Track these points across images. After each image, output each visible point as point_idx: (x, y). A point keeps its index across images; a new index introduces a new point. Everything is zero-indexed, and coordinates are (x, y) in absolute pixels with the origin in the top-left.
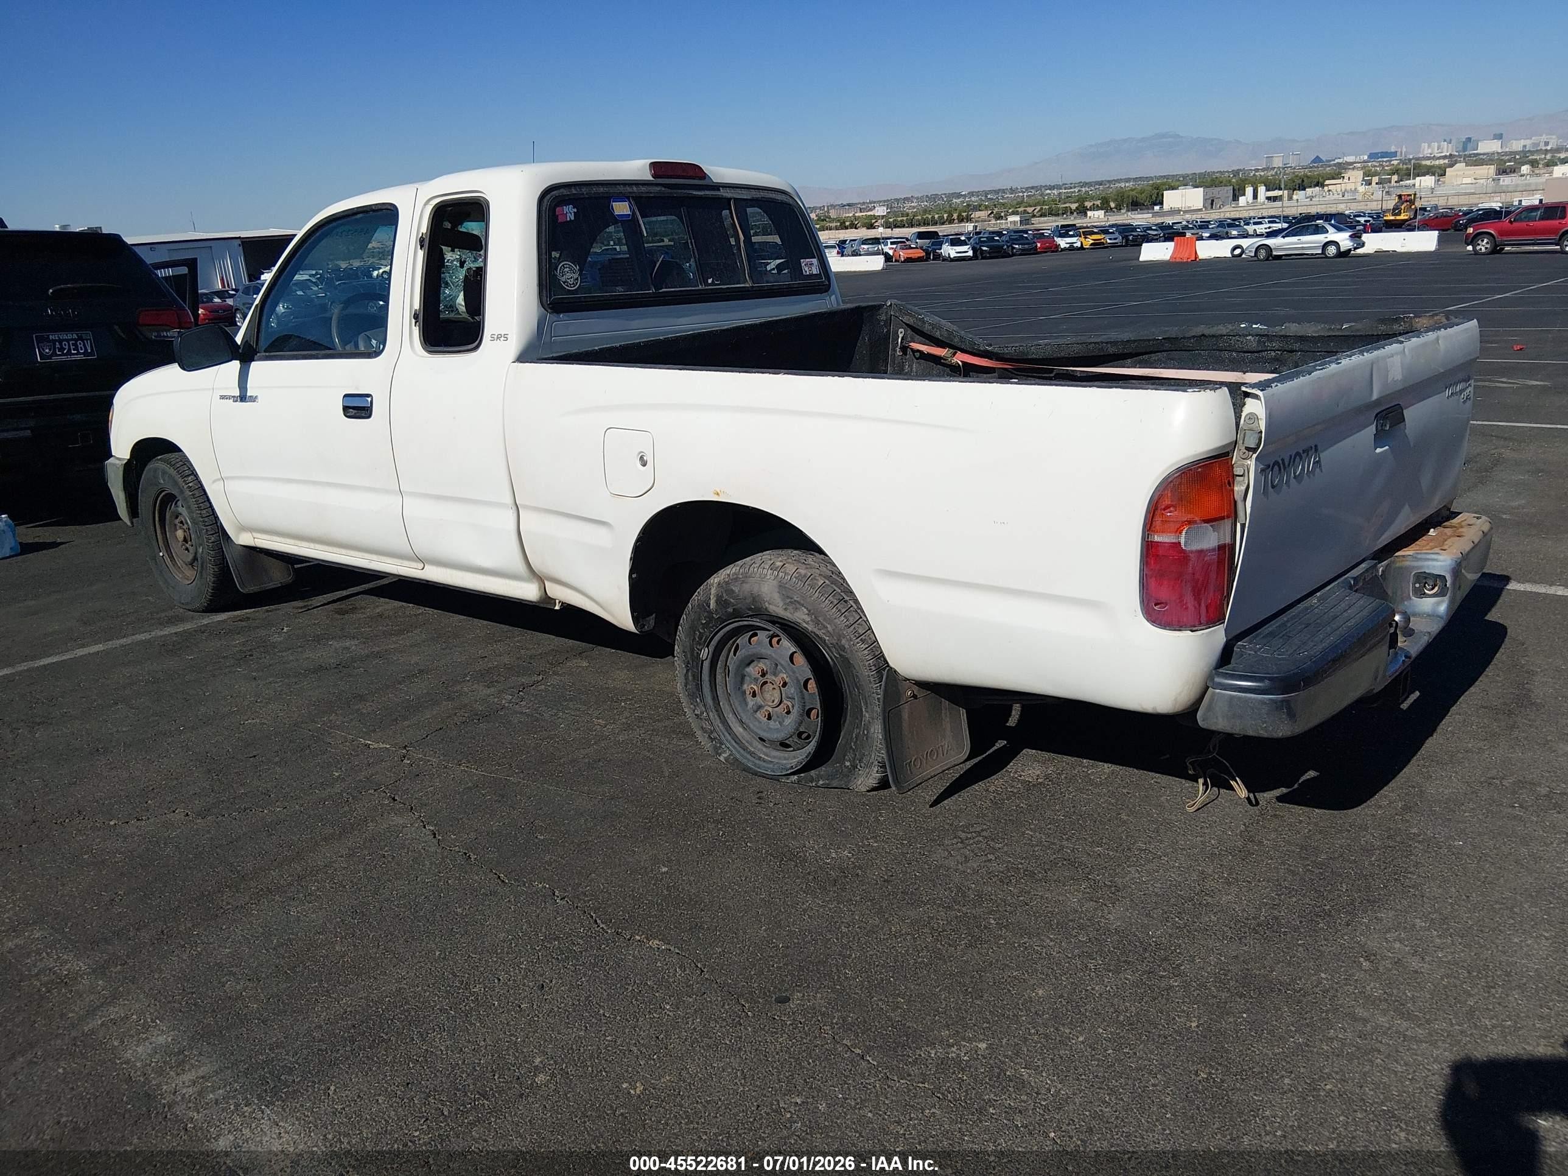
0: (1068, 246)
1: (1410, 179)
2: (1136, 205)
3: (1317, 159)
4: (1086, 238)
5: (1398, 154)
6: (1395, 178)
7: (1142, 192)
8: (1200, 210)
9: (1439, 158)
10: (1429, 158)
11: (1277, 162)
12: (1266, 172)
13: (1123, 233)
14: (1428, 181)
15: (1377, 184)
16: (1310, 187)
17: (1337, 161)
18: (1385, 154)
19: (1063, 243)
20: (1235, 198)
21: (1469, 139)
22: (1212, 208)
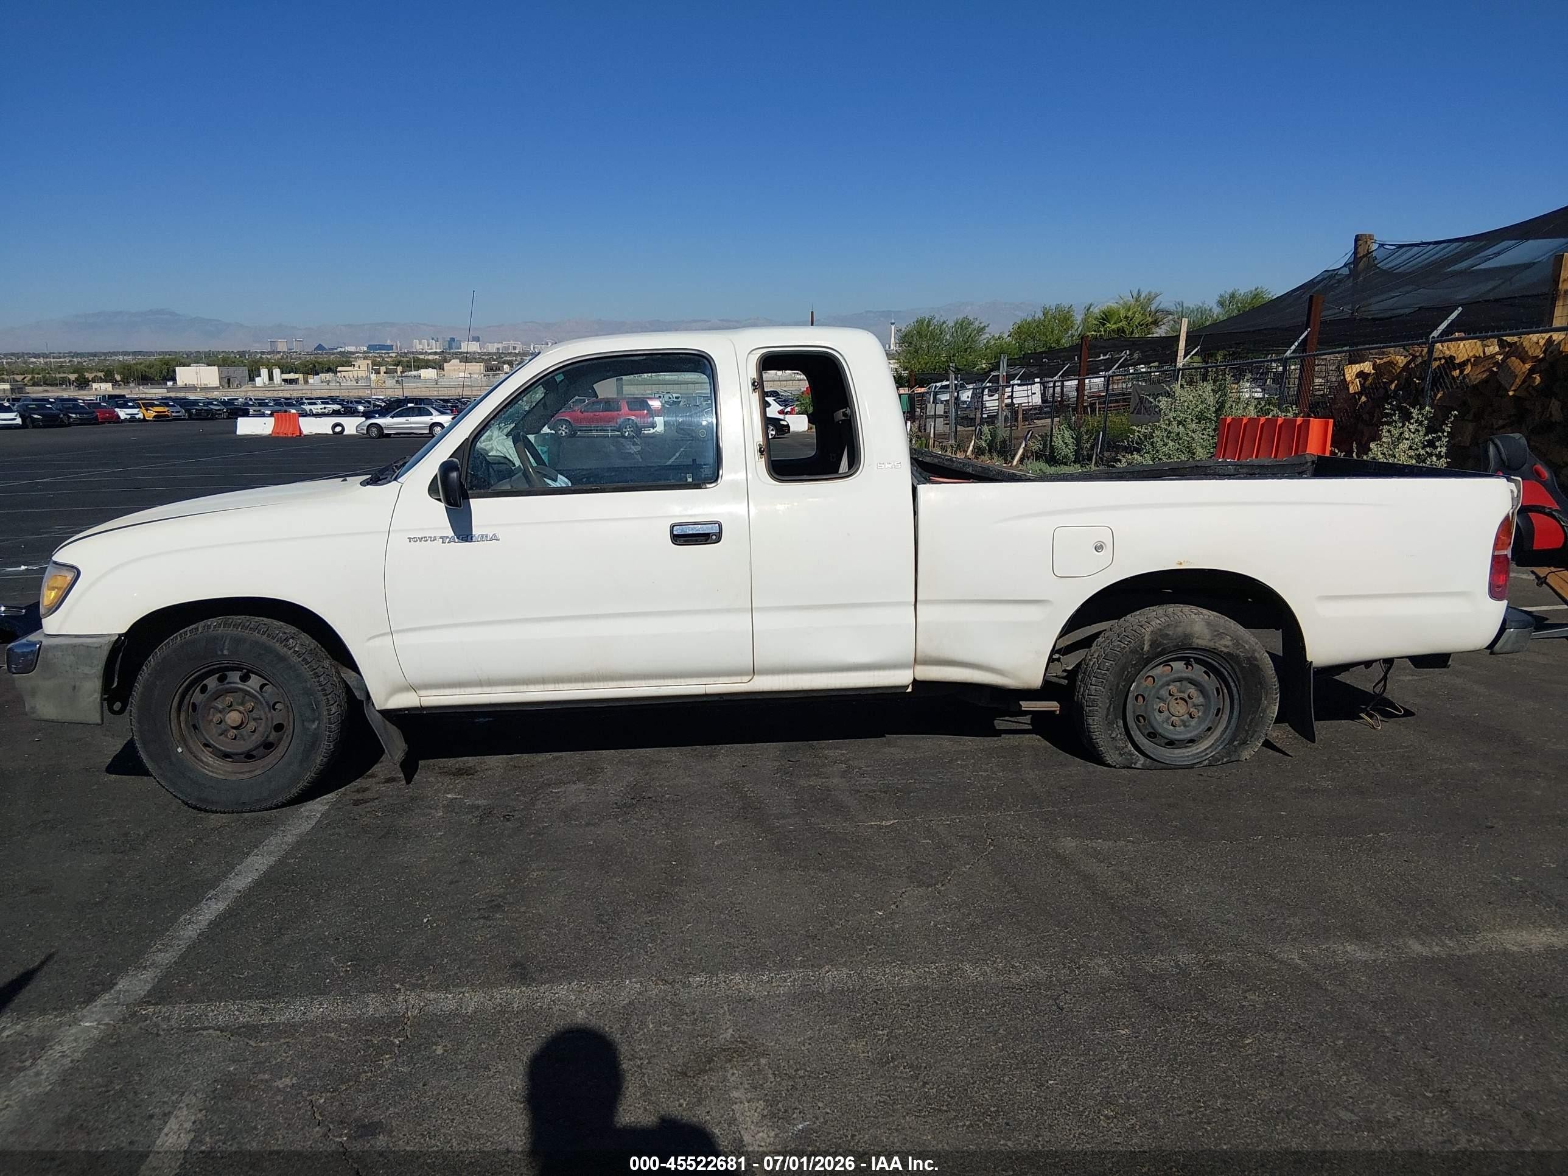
0: (129, 417)
1: (411, 371)
2: (145, 379)
3: (320, 347)
4: (147, 410)
5: (394, 347)
6: (400, 369)
7: (150, 366)
8: (217, 388)
9: (431, 354)
10: (422, 353)
11: (282, 347)
12: (272, 355)
13: (185, 406)
14: (428, 374)
15: (385, 373)
16: (322, 372)
17: (339, 350)
18: (382, 347)
19: (123, 414)
20: (252, 379)
21: (453, 339)
22: (229, 386)
